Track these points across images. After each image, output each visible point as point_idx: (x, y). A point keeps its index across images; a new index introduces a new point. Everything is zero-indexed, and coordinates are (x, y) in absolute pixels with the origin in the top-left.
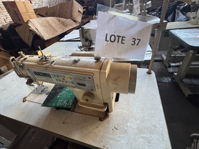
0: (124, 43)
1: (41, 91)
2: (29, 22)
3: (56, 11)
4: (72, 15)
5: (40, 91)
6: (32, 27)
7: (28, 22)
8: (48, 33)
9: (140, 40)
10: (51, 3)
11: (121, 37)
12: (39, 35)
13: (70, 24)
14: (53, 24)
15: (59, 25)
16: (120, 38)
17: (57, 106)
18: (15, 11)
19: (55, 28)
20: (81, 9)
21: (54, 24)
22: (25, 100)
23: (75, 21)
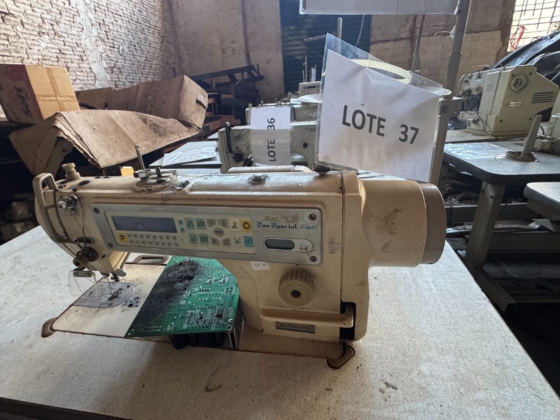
0: (383, 135)
1: (110, 296)
2: (58, 118)
3: (135, 100)
4: (179, 109)
5: (105, 299)
6: (67, 132)
7: (55, 119)
8: (112, 150)
9: (417, 130)
10: (119, 81)
11: (375, 117)
12: (84, 152)
13: (173, 130)
14: (127, 129)
15: (143, 131)
16: (375, 122)
17: (185, 330)
18: (20, 90)
19: (133, 138)
20: (205, 97)
21: (131, 129)
22: (51, 329)
23: (188, 125)
